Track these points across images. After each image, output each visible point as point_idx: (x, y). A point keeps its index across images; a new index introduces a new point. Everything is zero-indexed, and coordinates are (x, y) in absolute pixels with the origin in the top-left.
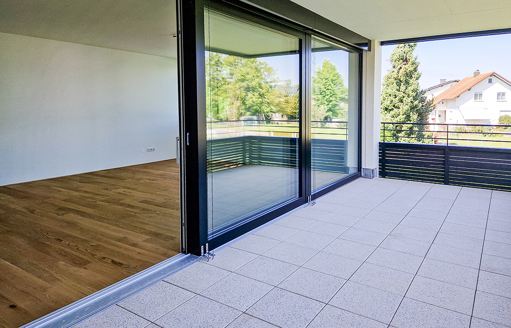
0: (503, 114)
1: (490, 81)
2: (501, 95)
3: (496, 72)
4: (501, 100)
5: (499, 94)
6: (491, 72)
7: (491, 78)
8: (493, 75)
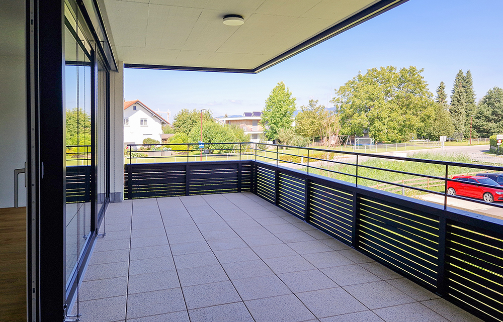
0: (146, 137)
1: (135, 108)
2: (143, 121)
3: (140, 101)
4: (144, 125)
5: (142, 121)
6: (135, 100)
7: (135, 105)
8: (137, 103)
